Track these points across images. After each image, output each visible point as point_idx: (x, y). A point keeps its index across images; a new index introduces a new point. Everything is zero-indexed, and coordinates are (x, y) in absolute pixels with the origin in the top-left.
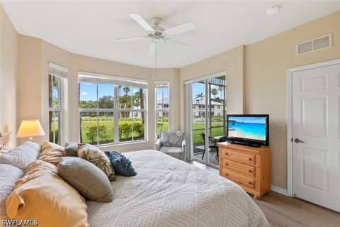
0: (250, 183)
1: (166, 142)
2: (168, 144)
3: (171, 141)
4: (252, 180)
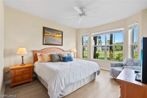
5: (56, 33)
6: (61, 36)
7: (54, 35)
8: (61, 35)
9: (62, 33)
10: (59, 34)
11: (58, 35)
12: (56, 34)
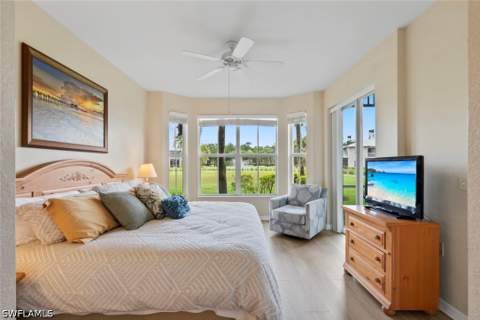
0: (378, 281)
1: (293, 200)
2: (295, 202)
3: (300, 198)
4: (380, 274)
5: (82, 94)
6: (100, 107)
7: (75, 101)
8: (102, 104)
9: (106, 95)
10: (95, 99)
11: (89, 105)
12: (85, 98)
